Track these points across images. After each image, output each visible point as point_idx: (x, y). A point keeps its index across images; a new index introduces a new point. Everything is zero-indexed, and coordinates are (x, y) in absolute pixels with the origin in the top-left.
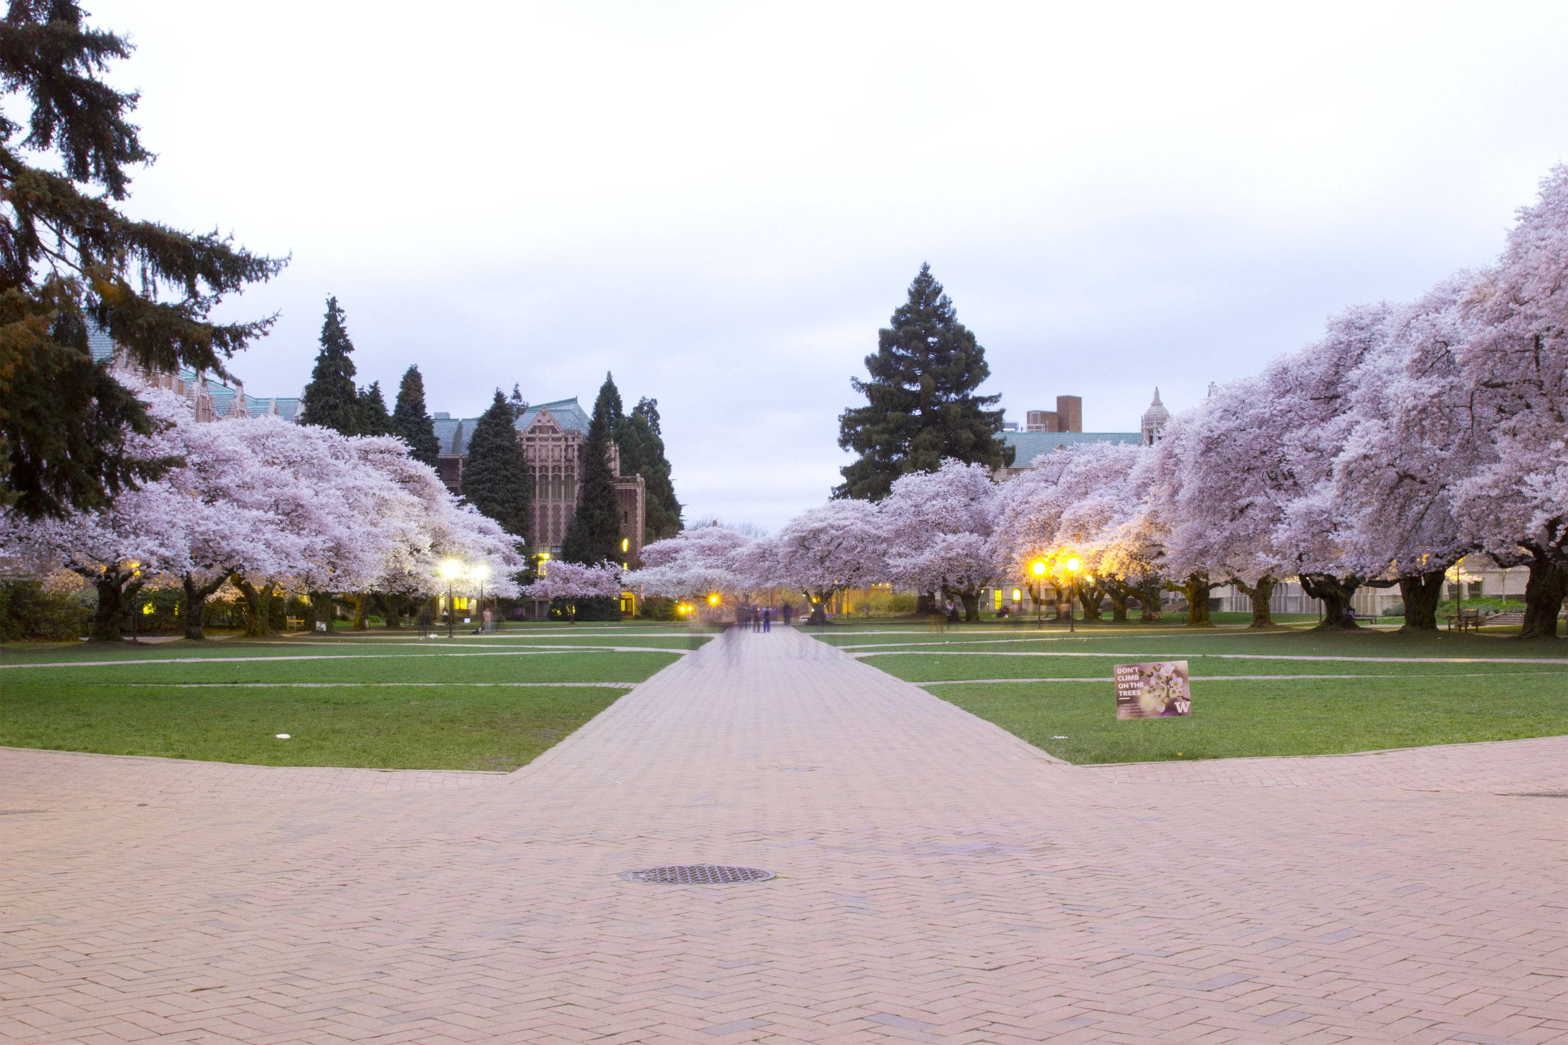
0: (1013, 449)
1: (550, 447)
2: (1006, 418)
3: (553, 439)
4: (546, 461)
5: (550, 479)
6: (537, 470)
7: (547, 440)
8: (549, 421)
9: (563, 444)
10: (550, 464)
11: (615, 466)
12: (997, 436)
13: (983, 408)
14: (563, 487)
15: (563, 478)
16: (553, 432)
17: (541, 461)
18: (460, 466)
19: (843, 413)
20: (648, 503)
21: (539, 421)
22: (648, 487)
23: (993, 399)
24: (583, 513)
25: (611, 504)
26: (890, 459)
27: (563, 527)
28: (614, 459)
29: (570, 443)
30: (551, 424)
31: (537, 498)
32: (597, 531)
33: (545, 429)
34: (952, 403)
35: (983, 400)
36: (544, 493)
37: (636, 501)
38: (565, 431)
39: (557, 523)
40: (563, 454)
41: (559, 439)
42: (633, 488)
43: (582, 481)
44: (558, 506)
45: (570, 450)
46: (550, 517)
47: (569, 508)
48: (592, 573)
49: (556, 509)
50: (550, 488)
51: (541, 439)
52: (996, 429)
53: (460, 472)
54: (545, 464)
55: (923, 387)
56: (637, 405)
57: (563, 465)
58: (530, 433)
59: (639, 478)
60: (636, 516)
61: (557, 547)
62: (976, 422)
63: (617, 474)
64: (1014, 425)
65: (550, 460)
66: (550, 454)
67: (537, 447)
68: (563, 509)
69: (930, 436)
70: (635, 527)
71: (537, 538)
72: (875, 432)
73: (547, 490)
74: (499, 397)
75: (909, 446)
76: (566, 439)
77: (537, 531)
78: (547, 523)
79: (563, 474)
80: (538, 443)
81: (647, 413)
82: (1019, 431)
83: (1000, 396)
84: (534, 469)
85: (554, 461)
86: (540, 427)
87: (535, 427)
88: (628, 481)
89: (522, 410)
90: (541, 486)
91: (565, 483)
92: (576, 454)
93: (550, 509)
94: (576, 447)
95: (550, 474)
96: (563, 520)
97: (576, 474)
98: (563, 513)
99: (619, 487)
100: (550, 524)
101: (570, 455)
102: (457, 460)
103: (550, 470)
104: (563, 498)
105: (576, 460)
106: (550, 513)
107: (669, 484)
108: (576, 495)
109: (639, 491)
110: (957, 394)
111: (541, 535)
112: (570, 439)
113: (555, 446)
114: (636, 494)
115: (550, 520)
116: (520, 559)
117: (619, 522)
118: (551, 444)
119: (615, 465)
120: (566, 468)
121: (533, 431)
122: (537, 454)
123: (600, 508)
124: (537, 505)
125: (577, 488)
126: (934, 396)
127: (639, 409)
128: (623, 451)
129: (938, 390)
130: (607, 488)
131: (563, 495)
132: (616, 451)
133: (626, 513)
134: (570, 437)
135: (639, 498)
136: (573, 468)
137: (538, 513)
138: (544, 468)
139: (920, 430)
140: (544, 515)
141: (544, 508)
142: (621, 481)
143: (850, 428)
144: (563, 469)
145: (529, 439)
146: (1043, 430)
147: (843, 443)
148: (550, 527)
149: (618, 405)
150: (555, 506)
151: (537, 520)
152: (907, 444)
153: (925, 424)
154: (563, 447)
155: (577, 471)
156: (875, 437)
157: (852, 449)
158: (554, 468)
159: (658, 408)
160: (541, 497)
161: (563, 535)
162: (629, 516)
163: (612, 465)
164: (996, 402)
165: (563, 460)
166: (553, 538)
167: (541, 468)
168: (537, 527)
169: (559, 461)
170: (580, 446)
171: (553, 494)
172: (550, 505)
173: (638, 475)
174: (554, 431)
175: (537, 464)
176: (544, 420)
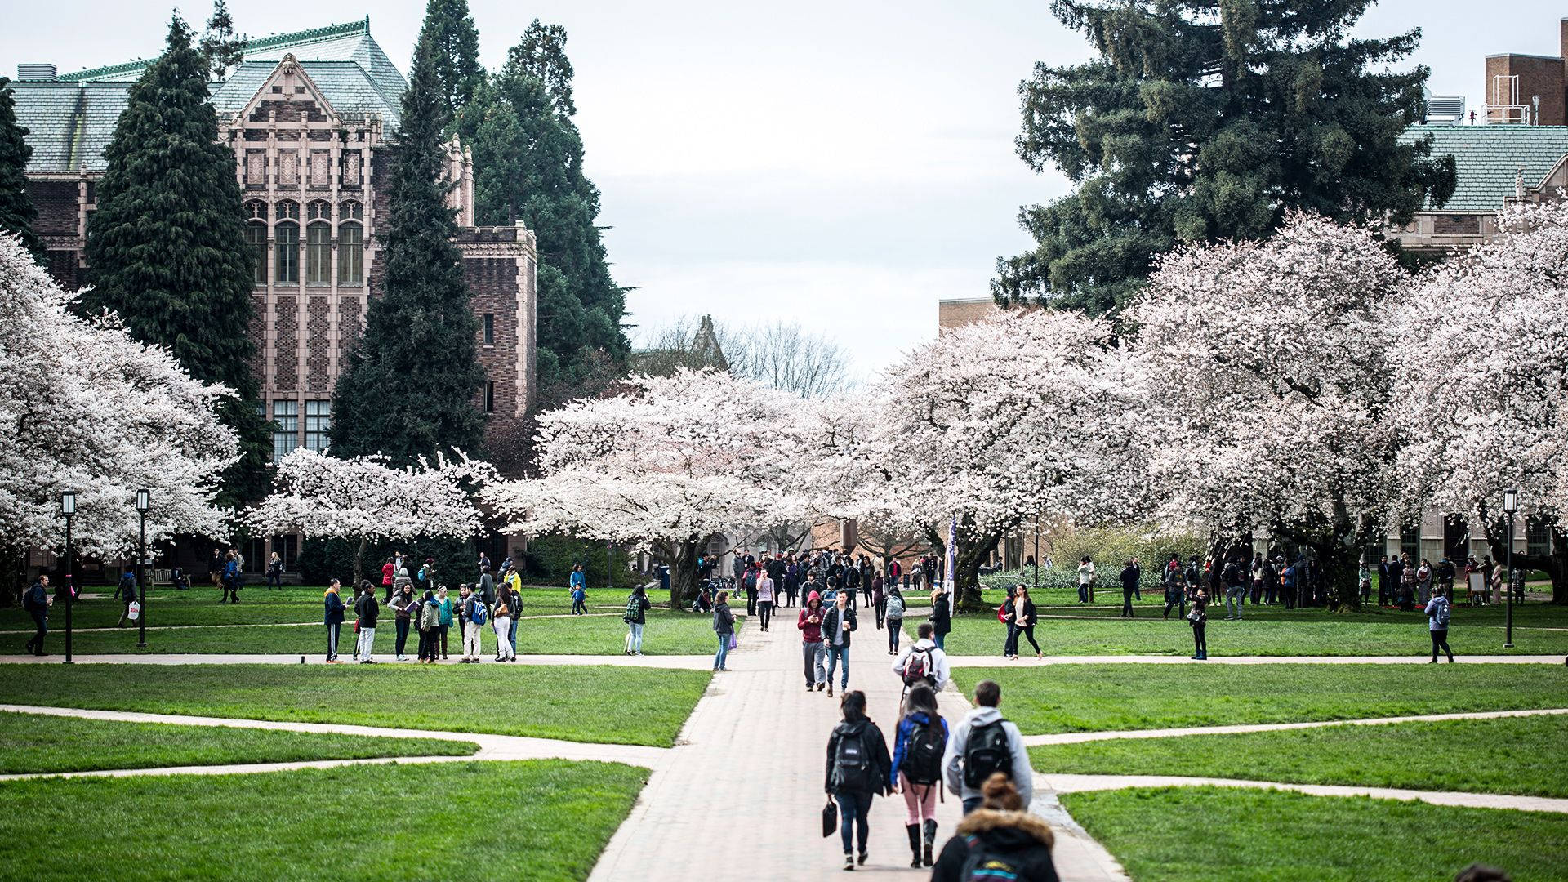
0: (1450, 162)
1: (304, 155)
2: (1433, 90)
3: (311, 135)
4: (294, 188)
5: (303, 233)
6: (272, 210)
7: (295, 136)
8: (300, 90)
9: (335, 146)
10: (303, 197)
11: (463, 201)
12: (1409, 137)
13: (1373, 68)
14: (335, 254)
15: (335, 233)
16: (310, 119)
17: (282, 188)
18: (81, 200)
19: (1031, 76)
20: (544, 286)
21: (276, 90)
22: (547, 249)
23: (1398, 45)
24: (385, 320)
25: (454, 293)
26: (1143, 195)
27: (334, 353)
28: (461, 183)
29: (350, 146)
30: (307, 96)
31: (271, 280)
32: (419, 360)
33: (292, 110)
34: (1301, 56)
35: (1374, 49)
36: (288, 270)
37: (515, 288)
38: (340, 116)
39: (318, 343)
40: (335, 171)
41: (326, 135)
42: (506, 256)
43: (381, 239)
44: (323, 300)
45: (352, 161)
46: (303, 326)
47: (351, 305)
48: (405, 482)
49: (318, 307)
50: (303, 254)
51: (280, 135)
52: (1408, 119)
53: (82, 215)
54: (288, 195)
55: (1229, 16)
56: (517, 42)
57: (335, 199)
58: (253, 118)
59: (523, 232)
60: (514, 326)
61: (319, 401)
62: (1357, 105)
63: (466, 220)
64: (1453, 106)
65: (303, 186)
66: (303, 171)
67: (272, 154)
68: (334, 309)
69: (1243, 138)
70: (512, 351)
71: (271, 379)
72: (1107, 127)
73: (294, 263)
74: (178, 35)
75: (1192, 162)
76: (344, 136)
77: (271, 362)
78: (296, 343)
79: (335, 222)
80: (272, 146)
81: (543, 61)
82: (1466, 121)
83: (1417, 34)
84: (264, 207)
85: (312, 189)
86: (278, 105)
87: (265, 103)
88: (495, 239)
89: (232, 52)
90: (281, 249)
91: (340, 243)
92: (367, 171)
93: (303, 309)
94: (367, 155)
95: (303, 222)
96: (333, 335)
97: (366, 222)
98: (334, 317)
99: (471, 253)
100: (302, 344)
101: (352, 176)
102: (75, 184)
103: (303, 210)
104: (334, 281)
105: (366, 186)
106: (303, 317)
107: (593, 237)
108: (367, 274)
109: (522, 262)
110: (1311, 33)
111: (281, 371)
112: (353, 136)
113: (317, 152)
114: (515, 271)
115: (303, 335)
116: (228, 437)
117: (471, 338)
118: (304, 146)
119: (464, 199)
120: (343, 206)
121: (260, 115)
122: (272, 170)
123: (427, 303)
124: (272, 299)
125: (369, 256)
126: (1255, 40)
127: (522, 53)
128: (482, 161)
129: (1264, 23)
130: (442, 256)
131: (334, 272)
132: (465, 164)
133: (489, 317)
134: (351, 129)
135: (522, 280)
136: (359, 207)
137: (271, 317)
138: (288, 206)
139: (1220, 124)
140: (287, 322)
141: (287, 306)
142: (478, 239)
143: (1045, 109)
144: (335, 210)
145: (250, 135)
146: (1525, 118)
147: (1030, 149)
148: (303, 353)
149: (469, 42)
150: (313, 300)
151: (271, 335)
152: (1186, 158)
153: (1234, 110)
154: (336, 155)
155: (368, 211)
156: (1107, 140)
157: (1051, 165)
158: (312, 206)
159: (569, 51)
160: (281, 276)
161: (334, 371)
162: (498, 326)
163: (455, 200)
164: (1408, 50)
165: (335, 186)
166: (309, 378)
167: (280, 206)
168: (271, 353)
169: (327, 189)
170: (376, 151)
171: (309, 271)
172: (303, 299)
173: (520, 224)
174: (315, 115)
175: (272, 197)
176: (289, 87)
